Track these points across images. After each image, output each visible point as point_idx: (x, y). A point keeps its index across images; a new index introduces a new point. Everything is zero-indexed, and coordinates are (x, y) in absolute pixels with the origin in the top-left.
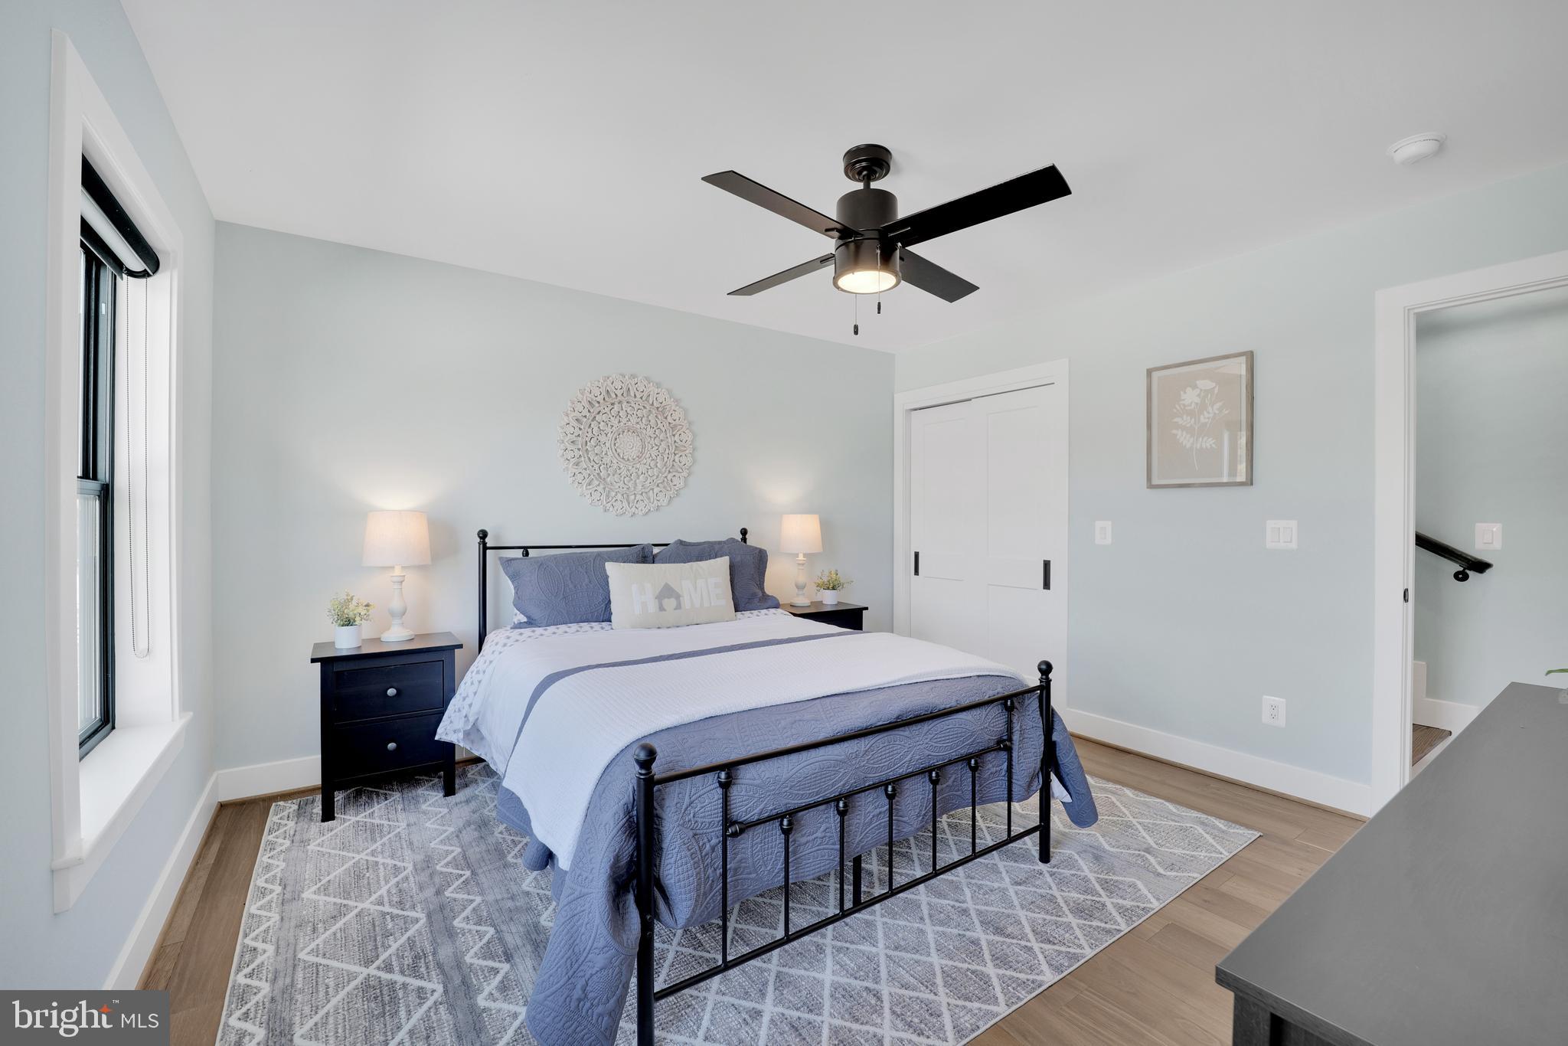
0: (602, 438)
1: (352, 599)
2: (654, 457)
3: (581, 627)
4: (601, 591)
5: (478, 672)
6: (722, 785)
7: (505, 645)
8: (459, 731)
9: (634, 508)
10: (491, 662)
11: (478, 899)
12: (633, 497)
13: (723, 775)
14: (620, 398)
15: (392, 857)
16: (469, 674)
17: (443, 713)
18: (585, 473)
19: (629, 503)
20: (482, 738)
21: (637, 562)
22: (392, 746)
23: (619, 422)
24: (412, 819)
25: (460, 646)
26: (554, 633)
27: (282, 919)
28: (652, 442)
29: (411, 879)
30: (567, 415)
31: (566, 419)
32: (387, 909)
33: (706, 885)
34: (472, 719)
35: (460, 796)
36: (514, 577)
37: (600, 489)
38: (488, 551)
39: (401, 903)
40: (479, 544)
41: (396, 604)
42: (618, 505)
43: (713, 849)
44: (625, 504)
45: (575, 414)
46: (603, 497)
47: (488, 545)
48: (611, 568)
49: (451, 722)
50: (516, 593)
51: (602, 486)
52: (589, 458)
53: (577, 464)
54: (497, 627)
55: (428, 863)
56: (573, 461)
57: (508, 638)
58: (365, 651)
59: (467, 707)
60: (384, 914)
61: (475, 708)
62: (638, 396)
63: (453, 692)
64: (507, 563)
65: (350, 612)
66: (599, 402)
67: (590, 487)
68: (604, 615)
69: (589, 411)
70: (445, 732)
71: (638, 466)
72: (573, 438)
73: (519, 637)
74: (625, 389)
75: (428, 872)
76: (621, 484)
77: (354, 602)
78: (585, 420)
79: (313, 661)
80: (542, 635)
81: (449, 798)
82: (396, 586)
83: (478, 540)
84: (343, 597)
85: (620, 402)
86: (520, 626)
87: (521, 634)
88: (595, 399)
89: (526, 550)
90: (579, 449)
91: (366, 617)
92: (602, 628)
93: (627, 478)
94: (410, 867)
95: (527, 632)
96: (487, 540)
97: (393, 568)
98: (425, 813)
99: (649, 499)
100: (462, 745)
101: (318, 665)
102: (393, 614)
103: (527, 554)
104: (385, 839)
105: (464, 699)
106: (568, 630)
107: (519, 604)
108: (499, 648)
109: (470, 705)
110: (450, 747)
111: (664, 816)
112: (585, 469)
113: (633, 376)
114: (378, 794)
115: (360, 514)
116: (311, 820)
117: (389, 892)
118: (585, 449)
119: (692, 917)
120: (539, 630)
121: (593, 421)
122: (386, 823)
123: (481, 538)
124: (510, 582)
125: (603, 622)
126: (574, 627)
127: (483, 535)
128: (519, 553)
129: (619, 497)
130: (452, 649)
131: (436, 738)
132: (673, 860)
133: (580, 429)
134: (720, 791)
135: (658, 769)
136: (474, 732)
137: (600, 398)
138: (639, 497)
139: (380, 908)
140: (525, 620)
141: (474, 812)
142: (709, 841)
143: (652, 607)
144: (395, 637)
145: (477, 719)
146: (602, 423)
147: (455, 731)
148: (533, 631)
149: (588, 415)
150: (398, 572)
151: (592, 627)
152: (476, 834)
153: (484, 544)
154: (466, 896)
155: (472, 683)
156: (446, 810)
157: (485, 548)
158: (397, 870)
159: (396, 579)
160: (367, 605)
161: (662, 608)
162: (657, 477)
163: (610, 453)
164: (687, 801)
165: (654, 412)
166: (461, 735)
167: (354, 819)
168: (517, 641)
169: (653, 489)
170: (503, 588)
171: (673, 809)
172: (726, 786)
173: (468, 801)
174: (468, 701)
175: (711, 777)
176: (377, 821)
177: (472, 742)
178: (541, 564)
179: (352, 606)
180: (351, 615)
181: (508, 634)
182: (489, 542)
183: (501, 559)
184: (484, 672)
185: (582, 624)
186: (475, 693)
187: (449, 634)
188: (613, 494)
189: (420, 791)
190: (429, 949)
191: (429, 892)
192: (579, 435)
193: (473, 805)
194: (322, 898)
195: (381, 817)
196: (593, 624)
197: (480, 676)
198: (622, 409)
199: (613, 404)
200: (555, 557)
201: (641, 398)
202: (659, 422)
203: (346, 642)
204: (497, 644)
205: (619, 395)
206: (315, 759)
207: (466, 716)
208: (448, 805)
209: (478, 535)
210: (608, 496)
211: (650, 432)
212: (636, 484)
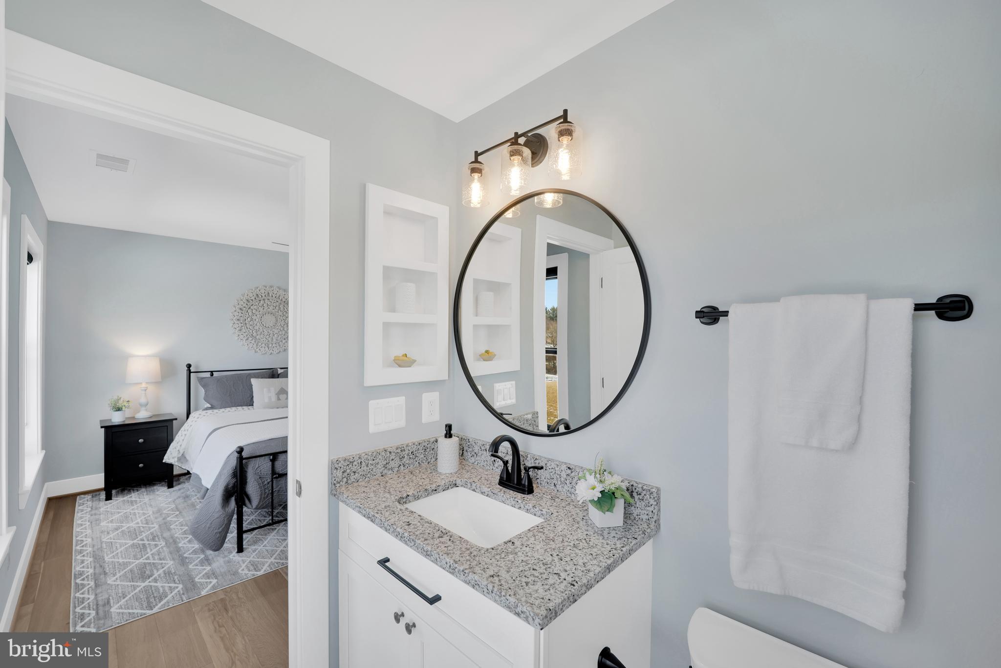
0: (254, 317)
1: (120, 398)
2: (283, 326)
3: (237, 409)
4: (249, 392)
5: (185, 430)
6: (271, 460)
7: (198, 418)
8: (175, 457)
9: (271, 351)
10: (191, 426)
11: (182, 520)
12: (271, 345)
13: (271, 457)
14: (264, 297)
15: (142, 510)
16: (180, 432)
17: (167, 450)
18: (245, 335)
19: (269, 349)
20: (187, 461)
21: (269, 378)
22: (141, 465)
23: (264, 309)
24: (151, 497)
25: (176, 419)
26: (223, 412)
27: (93, 532)
28: (281, 318)
29: (152, 516)
30: (235, 307)
31: (234, 309)
32: (141, 525)
33: (265, 495)
34: (182, 452)
35: (176, 488)
36: (204, 386)
37: (253, 342)
38: (191, 374)
39: (147, 523)
40: (187, 370)
41: (143, 400)
42: (262, 349)
43: (268, 483)
44: (267, 349)
45: (239, 306)
46: (255, 346)
47: (191, 371)
48: (254, 381)
49: (171, 454)
50: (205, 394)
51: (254, 340)
52: (247, 327)
53: (240, 330)
54: (196, 409)
55: (159, 511)
56: (238, 329)
57: (200, 414)
58: (127, 422)
59: (179, 446)
60: (139, 527)
61: (183, 446)
62: (274, 296)
63: (172, 440)
64: (201, 380)
65: (119, 405)
66: (252, 300)
67: (248, 341)
68: (250, 403)
69: (247, 305)
70: (168, 458)
71: (274, 330)
72: (238, 318)
73: (205, 414)
74: (266, 293)
75: (159, 514)
76: (264, 339)
77: (122, 400)
78: (245, 309)
79: (102, 427)
80: (217, 413)
81: (170, 489)
82: (143, 392)
83: (187, 368)
84: (115, 398)
85: (264, 300)
86: (207, 409)
87: (207, 413)
88: (250, 298)
89: (212, 373)
90: (241, 323)
91: (128, 407)
92: (249, 409)
93: (268, 336)
94: (151, 513)
95: (210, 411)
96: (191, 368)
97: (141, 383)
98: (158, 495)
99: (280, 346)
100: (176, 464)
101: (103, 429)
102: (141, 405)
103: (212, 375)
104: (138, 505)
105: (178, 443)
106: (231, 410)
107: (206, 399)
108: (195, 419)
109: (181, 445)
110: (171, 466)
111: (248, 471)
112: (245, 333)
113: (271, 287)
114: (133, 490)
115: (125, 358)
116: (100, 500)
117: (141, 520)
118: (244, 322)
119: (258, 505)
120: (216, 411)
121: (249, 309)
122: (138, 499)
123: (188, 368)
124: (202, 389)
125: (249, 406)
126: (234, 409)
127: (189, 366)
128: (208, 375)
129: (263, 345)
130: (171, 420)
131: (164, 461)
132: (251, 486)
133: (242, 313)
134: (271, 463)
135: (244, 454)
136: (183, 458)
137: (253, 298)
138: (274, 345)
139: (138, 525)
140: (210, 406)
141: (182, 493)
142: (267, 480)
143: (274, 398)
144: (143, 416)
145: (184, 452)
146: (254, 310)
147: (173, 458)
148: (213, 411)
149: (246, 306)
150: (144, 385)
151: (243, 409)
152: (183, 500)
153: (190, 370)
154: (176, 519)
155: (182, 436)
156: (168, 493)
157: (190, 372)
158: (144, 514)
159: (143, 389)
160: (128, 401)
161: (279, 399)
162: (284, 335)
163: (258, 324)
164: (257, 466)
165: (282, 303)
166: (176, 459)
167: (122, 499)
168: (204, 416)
169: (282, 341)
170: (199, 392)
171: (251, 469)
172: (273, 461)
173: (179, 490)
174: (180, 444)
175: (267, 457)
176: (133, 499)
177: (182, 463)
178: (219, 380)
179: (121, 402)
180: (120, 406)
181: (200, 413)
182: (192, 369)
183: (198, 377)
184: (188, 430)
185: (238, 407)
186: (183, 440)
187: (171, 414)
188: (260, 344)
189: (155, 487)
190: (159, 534)
191: (160, 519)
192: (241, 316)
193: (182, 491)
194: (110, 524)
195: (136, 498)
196: (244, 407)
197: (185, 433)
198: (265, 303)
199: (260, 301)
200: (226, 376)
201: (276, 297)
202: (285, 309)
203: (117, 419)
204: (194, 417)
205: (263, 296)
206: (102, 476)
207: (179, 451)
208: (169, 492)
209: (187, 366)
210: (257, 345)
211: (280, 313)
212: (272, 338)
